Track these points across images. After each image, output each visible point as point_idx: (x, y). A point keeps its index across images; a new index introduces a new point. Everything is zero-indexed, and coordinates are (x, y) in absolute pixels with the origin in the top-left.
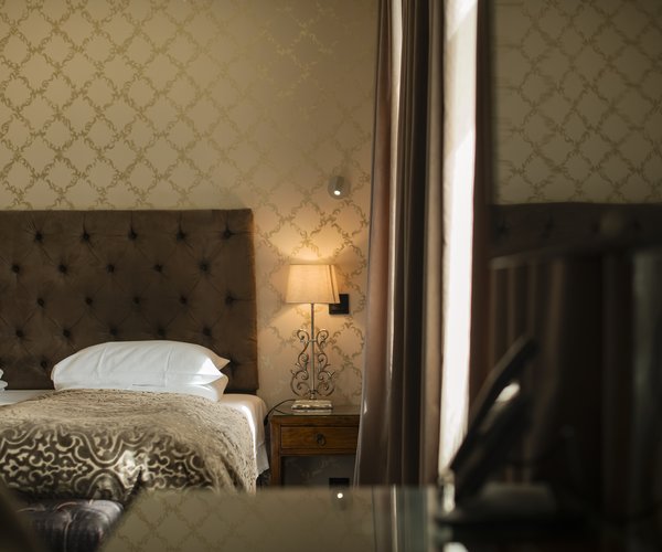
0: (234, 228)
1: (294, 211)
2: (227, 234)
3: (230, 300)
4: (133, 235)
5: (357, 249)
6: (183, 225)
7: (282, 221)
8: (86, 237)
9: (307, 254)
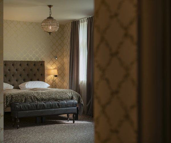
0: (42, 64)
1: (50, 61)
2: (41, 65)
3: (41, 75)
4: (27, 65)
5: (58, 67)
6: (35, 63)
7: (48, 63)
8: (20, 65)
9: (51, 68)
